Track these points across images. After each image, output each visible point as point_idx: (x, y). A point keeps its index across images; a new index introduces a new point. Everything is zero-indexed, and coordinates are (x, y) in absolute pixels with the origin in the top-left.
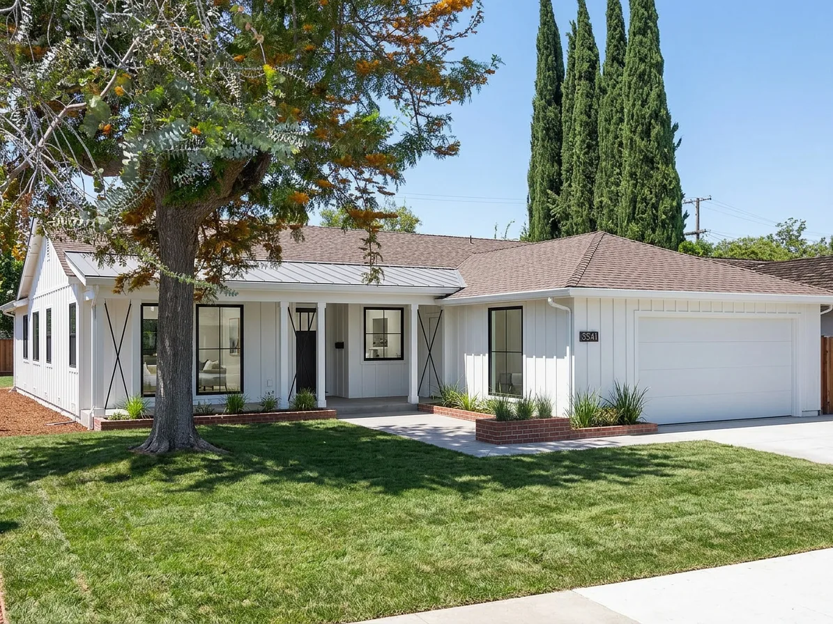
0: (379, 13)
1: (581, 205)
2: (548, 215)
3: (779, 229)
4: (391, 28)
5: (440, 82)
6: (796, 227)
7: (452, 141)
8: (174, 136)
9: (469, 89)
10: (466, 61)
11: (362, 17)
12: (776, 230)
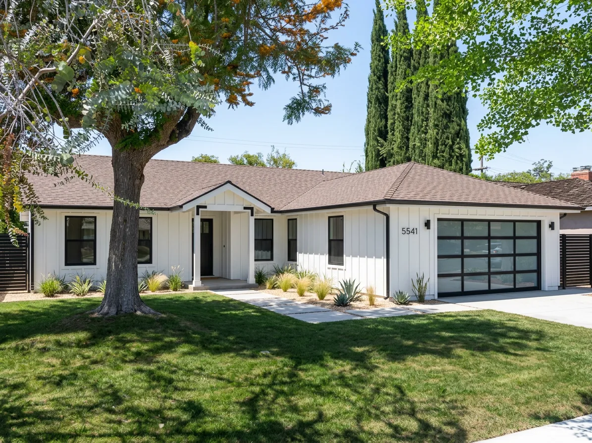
0: (274, 12)
1: (400, 148)
2: (378, 154)
3: (534, 167)
4: (284, 23)
5: (318, 62)
6: (546, 165)
7: (326, 104)
8: (122, 94)
9: (338, 67)
10: (337, 47)
11: (263, 15)
12: (532, 167)
